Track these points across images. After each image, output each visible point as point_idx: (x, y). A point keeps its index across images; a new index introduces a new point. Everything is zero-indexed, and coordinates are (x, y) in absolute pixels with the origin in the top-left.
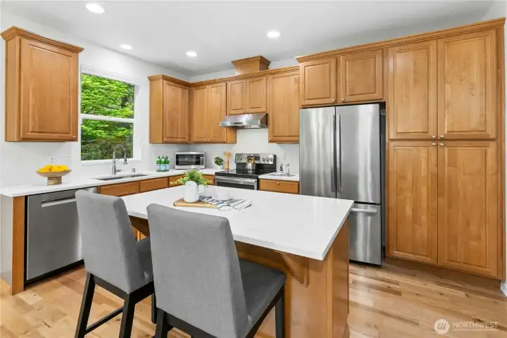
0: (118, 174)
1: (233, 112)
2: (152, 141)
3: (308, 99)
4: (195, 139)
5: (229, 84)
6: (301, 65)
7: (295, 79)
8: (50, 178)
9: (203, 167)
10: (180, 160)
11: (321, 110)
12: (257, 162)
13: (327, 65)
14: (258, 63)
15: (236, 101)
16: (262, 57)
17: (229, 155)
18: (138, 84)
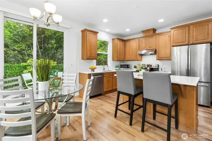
0: (105, 70)
1: (141, 49)
2: (113, 60)
3: (175, 43)
4: (126, 59)
5: (140, 39)
6: (172, 31)
7: (169, 36)
8: (92, 70)
9: (130, 69)
10: (122, 66)
11: (178, 47)
12: (151, 67)
13: (185, 30)
14: (152, 31)
15: (143, 45)
16: (154, 29)
17: (139, 65)
18: (109, 41)
